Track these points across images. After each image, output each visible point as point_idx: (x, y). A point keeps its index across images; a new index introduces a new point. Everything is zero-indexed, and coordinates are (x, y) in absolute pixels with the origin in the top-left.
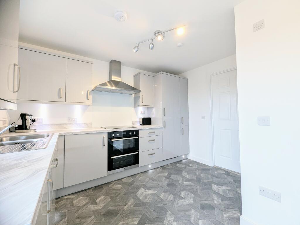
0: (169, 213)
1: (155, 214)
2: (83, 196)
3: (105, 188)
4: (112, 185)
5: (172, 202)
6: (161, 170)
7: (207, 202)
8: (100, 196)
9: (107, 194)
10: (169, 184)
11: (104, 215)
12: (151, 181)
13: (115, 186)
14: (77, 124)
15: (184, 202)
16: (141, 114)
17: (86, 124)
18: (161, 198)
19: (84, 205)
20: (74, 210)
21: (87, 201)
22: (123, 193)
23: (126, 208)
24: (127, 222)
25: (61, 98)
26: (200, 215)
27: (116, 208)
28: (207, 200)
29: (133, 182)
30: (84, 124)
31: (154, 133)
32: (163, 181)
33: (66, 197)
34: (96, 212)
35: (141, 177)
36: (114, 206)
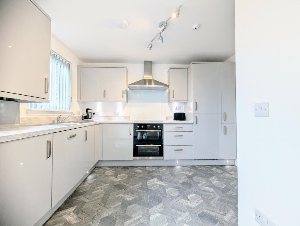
0: (162, 204)
1: (149, 200)
2: (113, 170)
3: (130, 169)
4: (136, 168)
5: (173, 198)
6: (189, 168)
7: (213, 214)
8: (123, 173)
9: (127, 174)
10: (185, 183)
11: (115, 186)
12: (170, 175)
13: (138, 170)
14: (119, 117)
15: (185, 203)
16: (175, 109)
17: (126, 117)
18: (166, 191)
19: (109, 176)
20: (103, 176)
21: (113, 174)
22: (139, 177)
23: (131, 187)
24: (124, 196)
25: (105, 97)
26: (191, 220)
27: (125, 184)
28: (216, 212)
29: (154, 171)
30: (124, 117)
31: (181, 129)
32: (181, 178)
33: (104, 168)
34: (112, 182)
35: (164, 170)
36: (126, 183)
